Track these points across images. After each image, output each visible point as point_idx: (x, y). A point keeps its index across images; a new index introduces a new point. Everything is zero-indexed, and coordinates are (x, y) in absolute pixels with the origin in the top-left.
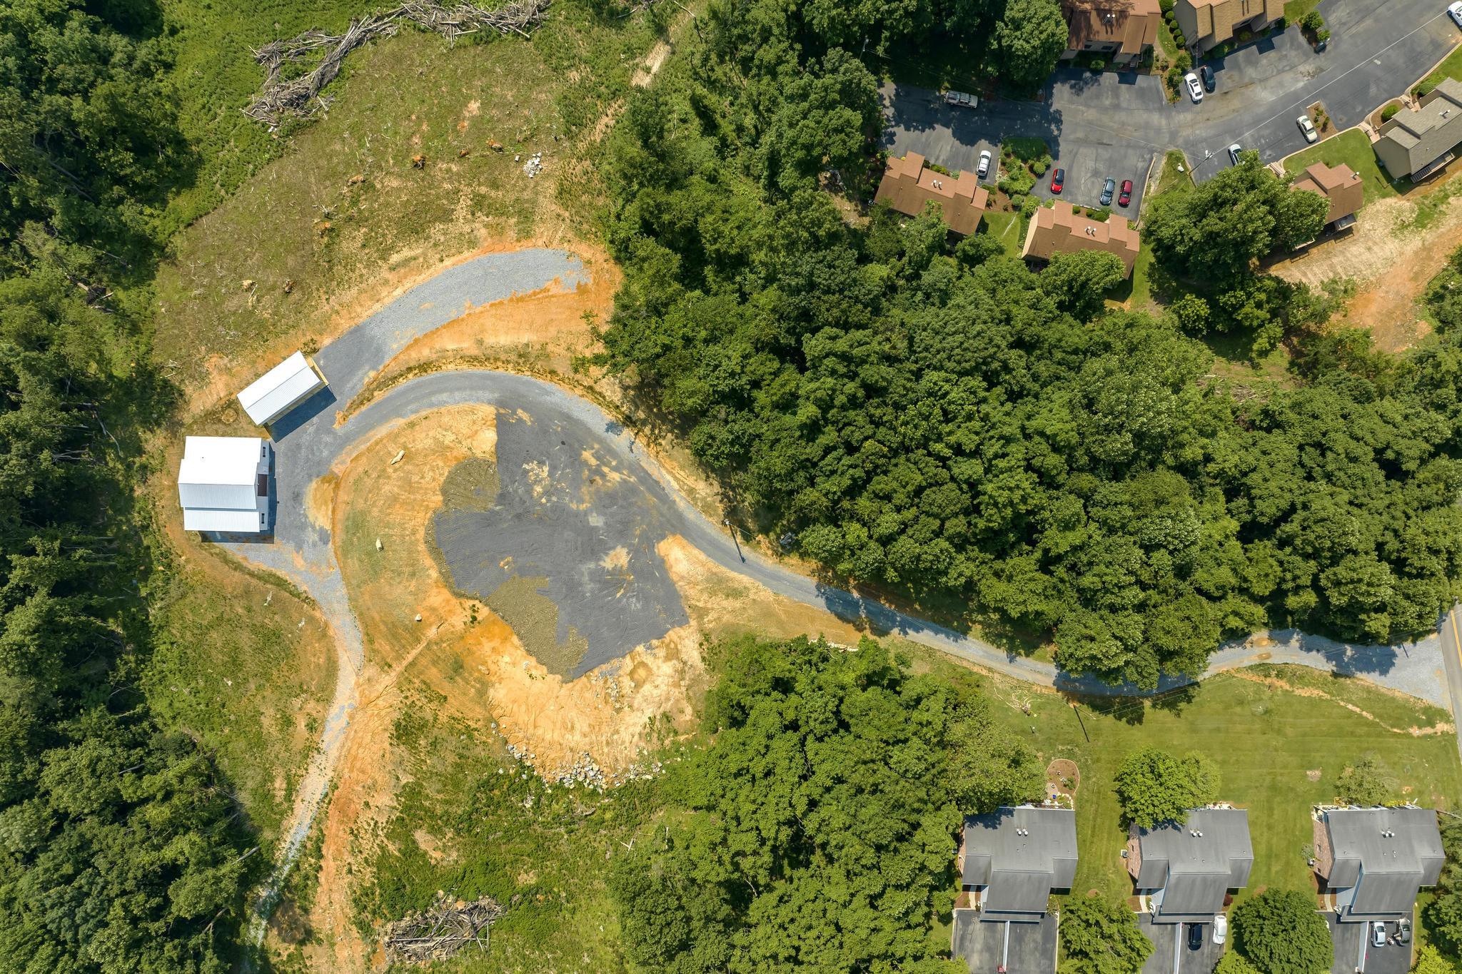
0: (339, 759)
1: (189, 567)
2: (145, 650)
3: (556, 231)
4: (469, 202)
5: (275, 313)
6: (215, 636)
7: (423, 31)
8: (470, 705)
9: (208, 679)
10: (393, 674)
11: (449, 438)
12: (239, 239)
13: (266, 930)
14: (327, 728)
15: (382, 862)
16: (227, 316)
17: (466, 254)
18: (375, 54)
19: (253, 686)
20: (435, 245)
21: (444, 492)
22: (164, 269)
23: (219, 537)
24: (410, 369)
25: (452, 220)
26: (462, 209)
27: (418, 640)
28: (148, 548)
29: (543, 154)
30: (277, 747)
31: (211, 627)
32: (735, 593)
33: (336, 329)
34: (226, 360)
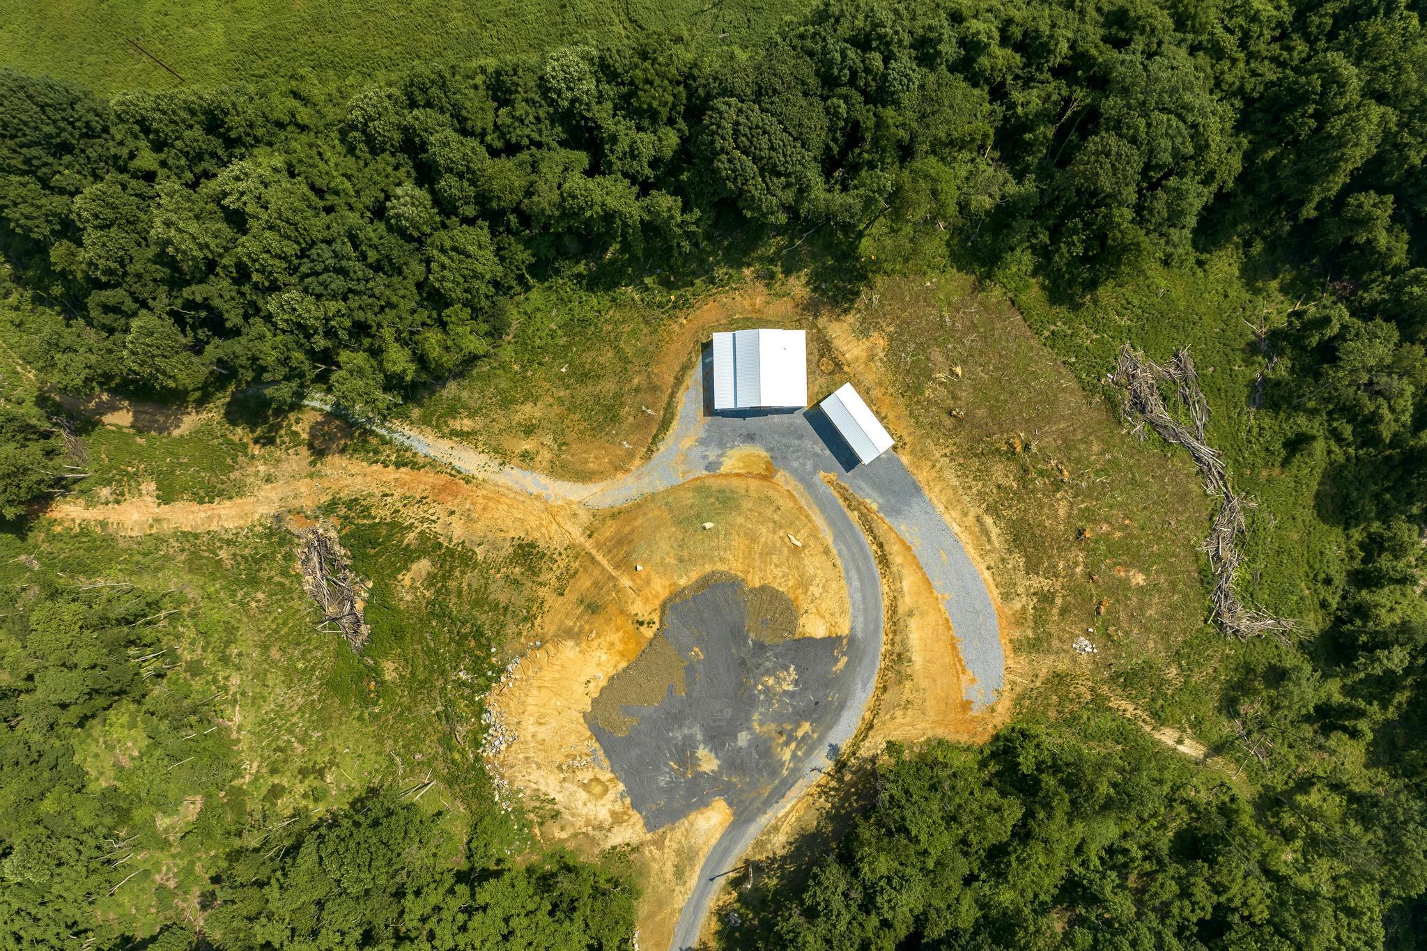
0: (496, 485)
1: (675, 327)
2: (592, 283)
3: (1022, 676)
4: (1046, 589)
5: (929, 401)
6: (609, 355)
7: (1211, 519)
8: (556, 620)
9: (567, 347)
10: (582, 540)
11: (815, 590)
12: (1001, 356)
13: (321, 410)
14: (526, 473)
15: (396, 527)
16: (924, 350)
17: (996, 592)
18: (1187, 475)
19: (561, 394)
20: (1003, 560)
21: (763, 588)
22: (969, 279)
23: (707, 361)
24: (881, 546)
25: (1028, 573)
26: (1040, 582)
27: (617, 567)
28: (692, 285)
29: (1095, 655)
30: (503, 420)
31: (618, 350)
32: (679, 873)
33: (917, 467)
34: (882, 355)
